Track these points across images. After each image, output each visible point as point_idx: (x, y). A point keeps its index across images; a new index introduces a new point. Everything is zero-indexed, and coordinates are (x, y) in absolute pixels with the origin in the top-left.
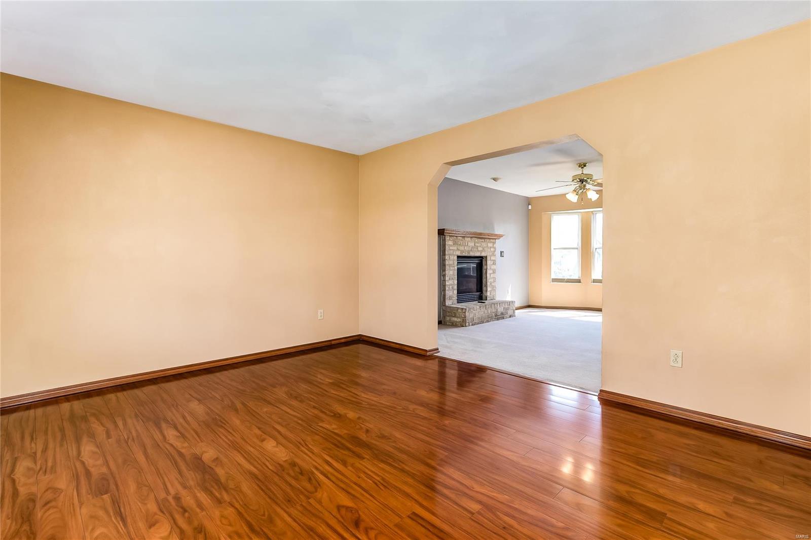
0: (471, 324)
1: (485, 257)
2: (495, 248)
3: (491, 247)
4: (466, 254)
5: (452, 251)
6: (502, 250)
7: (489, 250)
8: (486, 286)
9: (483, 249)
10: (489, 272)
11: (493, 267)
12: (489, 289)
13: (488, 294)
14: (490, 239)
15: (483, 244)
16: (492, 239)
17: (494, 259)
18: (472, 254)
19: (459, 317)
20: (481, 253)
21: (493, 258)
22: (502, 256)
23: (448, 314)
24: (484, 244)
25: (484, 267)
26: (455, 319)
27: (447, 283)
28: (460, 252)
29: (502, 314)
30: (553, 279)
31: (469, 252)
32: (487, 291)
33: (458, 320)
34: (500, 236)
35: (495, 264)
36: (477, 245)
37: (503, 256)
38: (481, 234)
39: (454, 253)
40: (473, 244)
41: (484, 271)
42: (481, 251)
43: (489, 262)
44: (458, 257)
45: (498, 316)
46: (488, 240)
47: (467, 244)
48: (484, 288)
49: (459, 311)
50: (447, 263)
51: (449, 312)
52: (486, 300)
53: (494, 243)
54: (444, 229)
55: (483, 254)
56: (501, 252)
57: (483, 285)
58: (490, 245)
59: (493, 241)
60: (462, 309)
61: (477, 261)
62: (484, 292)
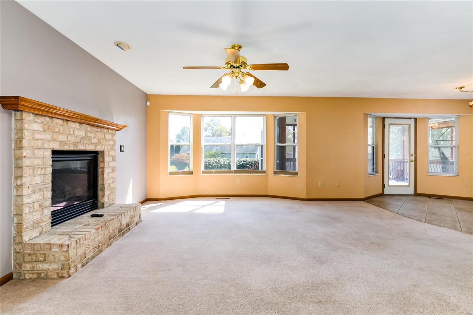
0: (79, 266)
1: (101, 151)
2: (114, 141)
3: (109, 140)
4: (71, 148)
5: (40, 143)
6: (122, 144)
7: (107, 143)
8: (103, 190)
9: (99, 141)
10: (107, 171)
11: (113, 164)
12: (107, 193)
13: (106, 199)
14: (108, 129)
15: (98, 134)
16: (111, 129)
17: (113, 155)
18: (81, 148)
19: (54, 261)
20: (96, 146)
21: (112, 153)
22: (121, 150)
23: (27, 258)
24: (100, 135)
25: (100, 165)
26: (46, 266)
27: (26, 200)
28: (57, 143)
29: (128, 225)
30: (170, 172)
31: (75, 144)
32: (103, 196)
33: (50, 268)
34: (120, 128)
35: (115, 161)
36: (89, 134)
37: (123, 151)
38: (96, 120)
39: (46, 146)
40: (83, 134)
41: (100, 171)
42: (96, 144)
43: (107, 159)
44: (54, 152)
45: (123, 230)
46: (106, 130)
47: (72, 132)
48: (100, 193)
49: (54, 250)
50: (26, 162)
51: (30, 255)
52: (103, 207)
53: (113, 135)
54: (17, 98)
55: (99, 148)
56: (121, 146)
57: (99, 189)
58: (108, 137)
59: (113, 132)
60: (61, 246)
61: (88, 157)
62: (99, 198)
